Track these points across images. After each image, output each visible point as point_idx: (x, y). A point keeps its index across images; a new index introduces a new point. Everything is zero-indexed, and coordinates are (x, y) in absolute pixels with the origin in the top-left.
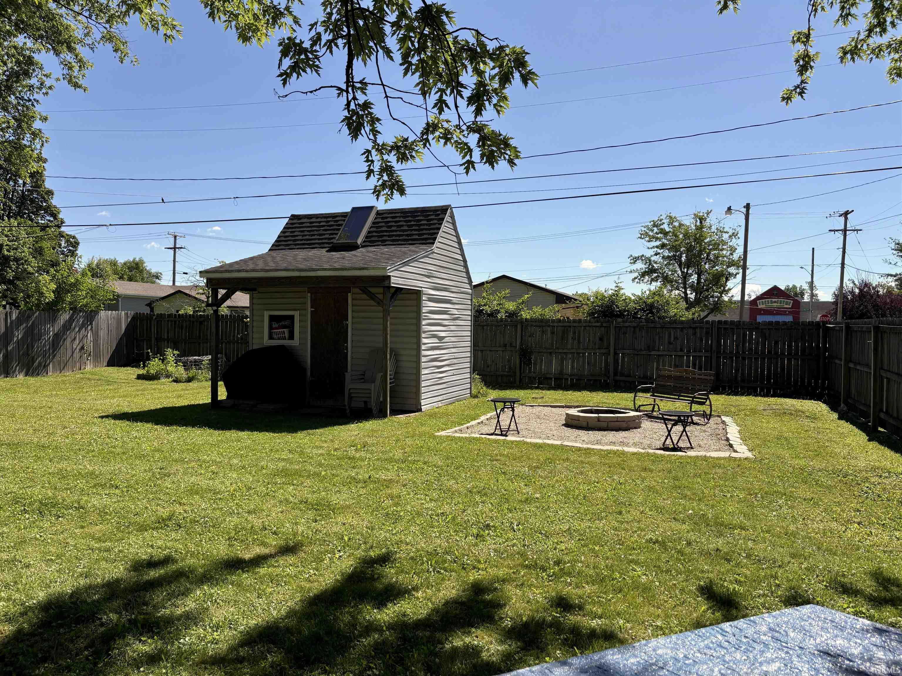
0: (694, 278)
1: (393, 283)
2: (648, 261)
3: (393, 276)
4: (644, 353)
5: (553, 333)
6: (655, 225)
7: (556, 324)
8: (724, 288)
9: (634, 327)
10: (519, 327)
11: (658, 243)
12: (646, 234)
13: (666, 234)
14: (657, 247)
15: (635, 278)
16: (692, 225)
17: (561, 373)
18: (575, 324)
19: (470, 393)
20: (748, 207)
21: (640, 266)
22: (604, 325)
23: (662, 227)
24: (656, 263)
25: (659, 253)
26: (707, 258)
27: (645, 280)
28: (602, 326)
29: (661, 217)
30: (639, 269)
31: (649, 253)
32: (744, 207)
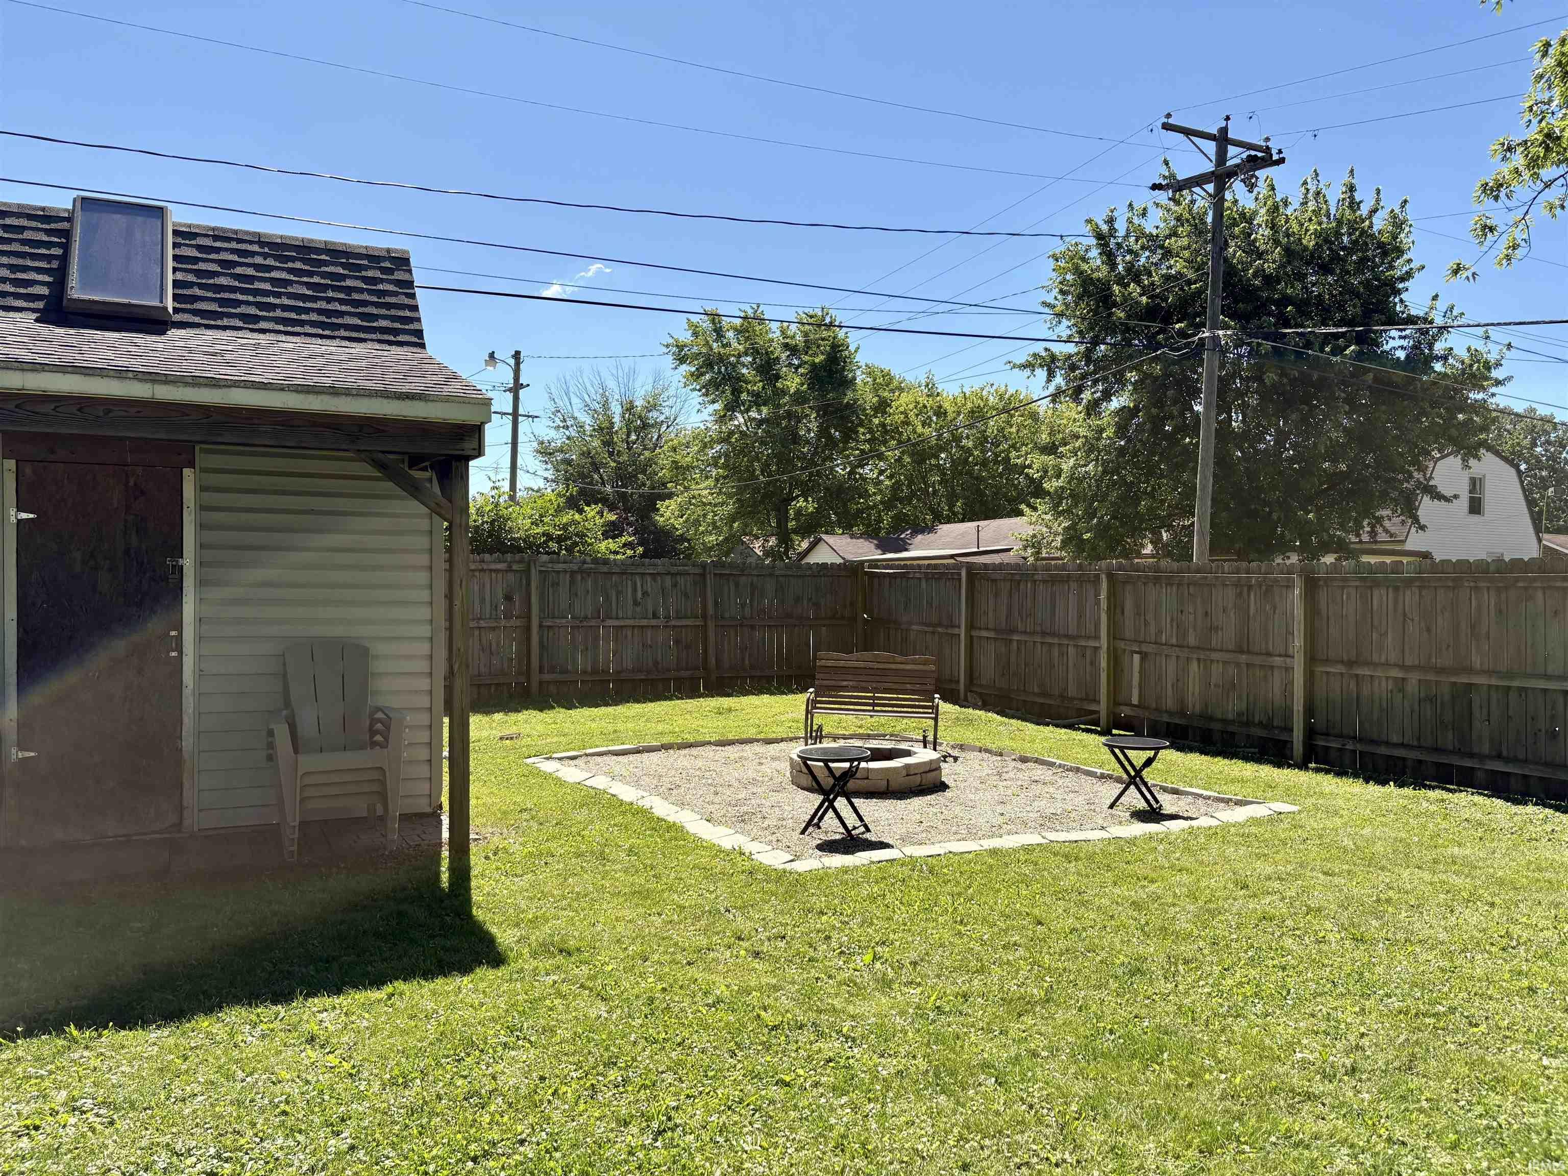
9: (573, 573)
22: (515, 567)
28: (509, 570)
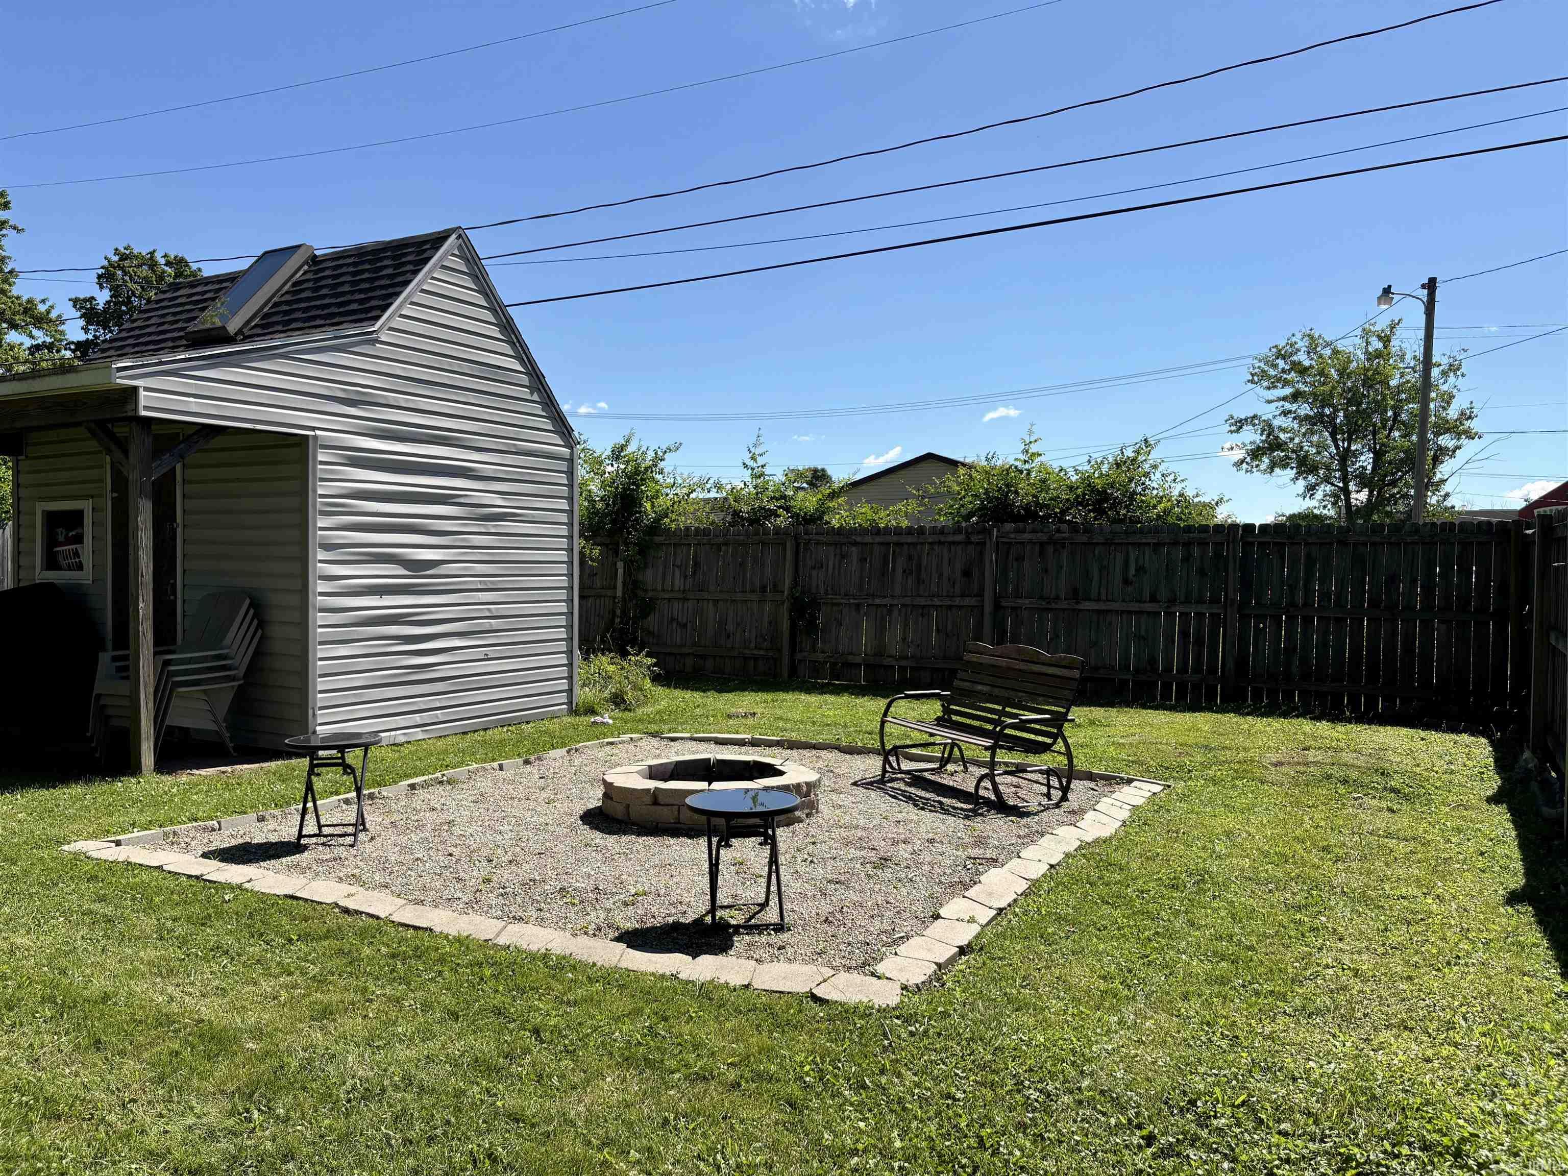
0: (1366, 460)
1: (146, 408)
2: (1268, 429)
3: (146, 389)
4: (1064, 605)
5: (863, 560)
6: (1279, 355)
7: (868, 539)
8: (1430, 479)
10: (789, 545)
11: (1288, 391)
12: (1264, 375)
13: (1303, 371)
14: (1284, 399)
15: (1242, 461)
16: (1359, 352)
17: (880, 652)
18: (910, 539)
19: (570, 703)
20: (1431, 285)
21: (1251, 436)
23: (1295, 358)
24: (1283, 430)
25: (1290, 412)
26: (1395, 420)
27: (1263, 466)
28: (968, 543)
29: (1294, 339)
30: (1247, 442)
31: (1268, 412)
32: (1423, 286)
